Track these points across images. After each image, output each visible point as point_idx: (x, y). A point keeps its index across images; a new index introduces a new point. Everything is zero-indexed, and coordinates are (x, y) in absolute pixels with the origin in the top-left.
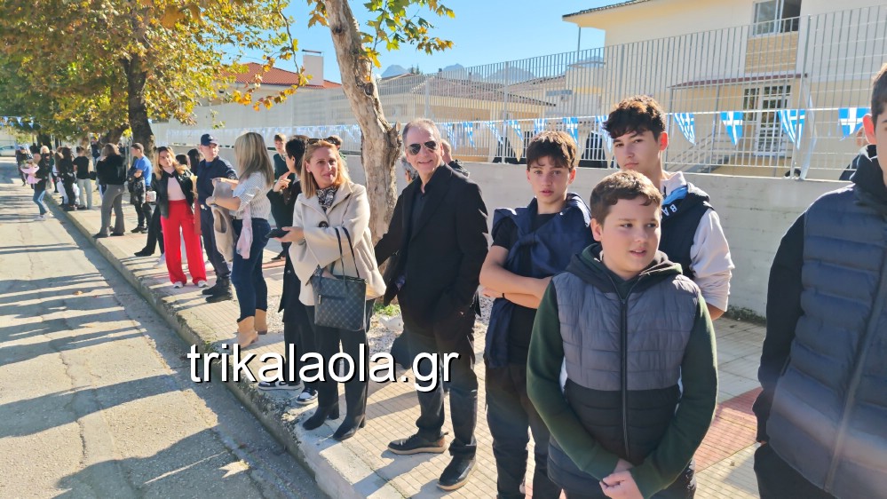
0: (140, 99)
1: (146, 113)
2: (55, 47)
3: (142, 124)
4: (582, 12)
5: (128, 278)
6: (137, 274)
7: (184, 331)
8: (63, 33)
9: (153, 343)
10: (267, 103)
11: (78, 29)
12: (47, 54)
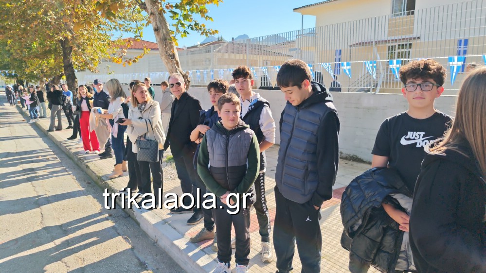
0: (69, 60)
1: (73, 68)
2: (24, 35)
3: (71, 73)
4: (303, 7)
5: (64, 150)
6: (68, 148)
7: (89, 172)
8: (28, 28)
9: (75, 177)
10: (129, 63)
11: (36, 26)
12: (20, 39)
